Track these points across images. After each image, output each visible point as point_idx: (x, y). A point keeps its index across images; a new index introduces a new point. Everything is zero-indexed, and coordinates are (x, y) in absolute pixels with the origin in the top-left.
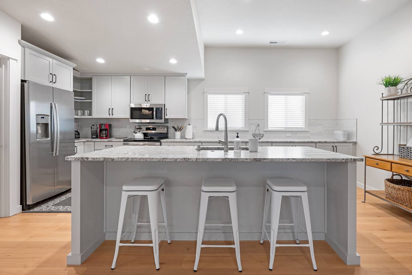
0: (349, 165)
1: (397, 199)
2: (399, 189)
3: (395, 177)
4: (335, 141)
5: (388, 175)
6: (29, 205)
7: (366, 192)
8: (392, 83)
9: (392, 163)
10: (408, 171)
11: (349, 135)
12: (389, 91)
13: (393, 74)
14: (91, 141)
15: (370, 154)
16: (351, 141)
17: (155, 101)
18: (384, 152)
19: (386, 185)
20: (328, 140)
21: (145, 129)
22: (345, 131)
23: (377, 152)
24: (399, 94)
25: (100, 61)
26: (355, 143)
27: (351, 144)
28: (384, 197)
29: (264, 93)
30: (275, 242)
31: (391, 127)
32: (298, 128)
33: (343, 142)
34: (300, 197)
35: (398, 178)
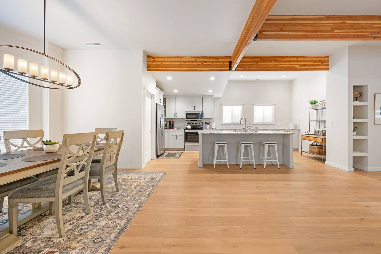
0: (291, 135)
1: (313, 152)
2: (314, 148)
3: (313, 144)
4: (289, 129)
5: (311, 143)
6: (158, 156)
7: (302, 151)
8: (313, 103)
9: (311, 137)
10: (316, 140)
11: (296, 126)
12: (312, 106)
13: (314, 99)
14: (168, 130)
15: (304, 134)
16: (297, 129)
17: (197, 110)
18: (311, 133)
19: (310, 147)
20: (285, 129)
21: (191, 124)
22: (294, 124)
23: (307, 133)
24: (316, 108)
25: (176, 91)
26: (299, 130)
27: (297, 131)
28: (309, 152)
29: (252, 104)
30: (266, 159)
31: (314, 122)
32: (269, 123)
33: (293, 130)
34: (274, 145)
35: (315, 144)
